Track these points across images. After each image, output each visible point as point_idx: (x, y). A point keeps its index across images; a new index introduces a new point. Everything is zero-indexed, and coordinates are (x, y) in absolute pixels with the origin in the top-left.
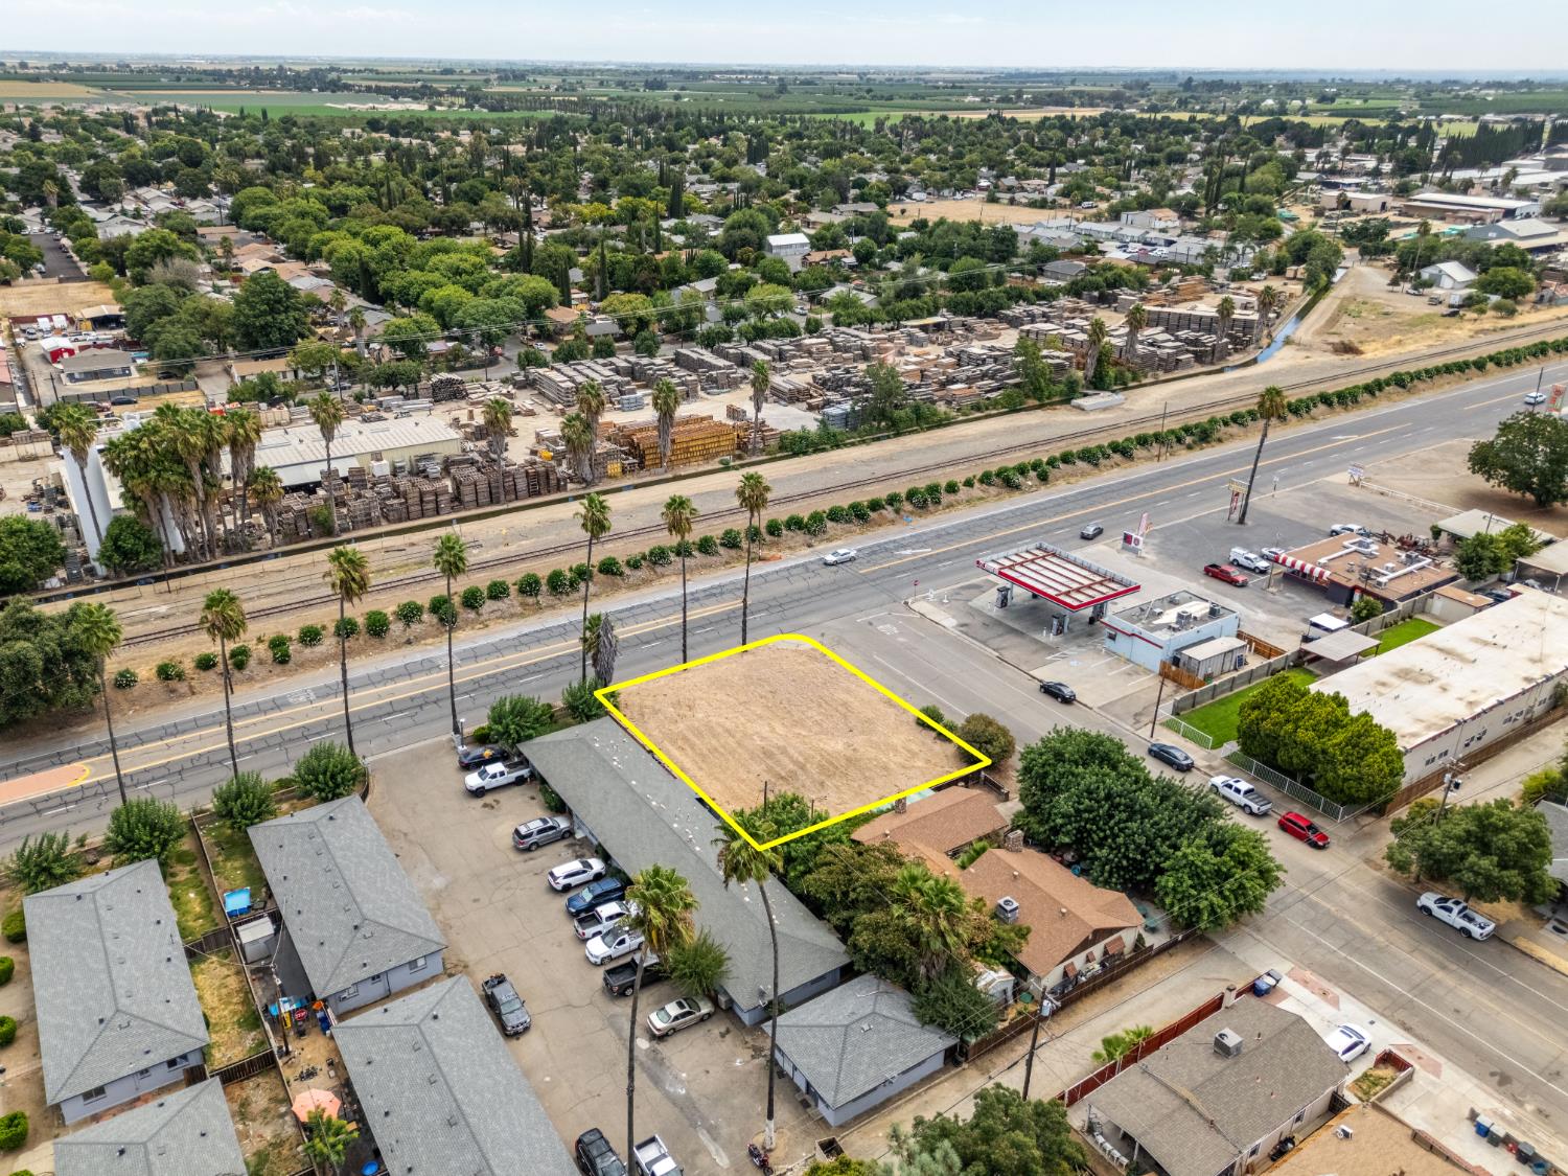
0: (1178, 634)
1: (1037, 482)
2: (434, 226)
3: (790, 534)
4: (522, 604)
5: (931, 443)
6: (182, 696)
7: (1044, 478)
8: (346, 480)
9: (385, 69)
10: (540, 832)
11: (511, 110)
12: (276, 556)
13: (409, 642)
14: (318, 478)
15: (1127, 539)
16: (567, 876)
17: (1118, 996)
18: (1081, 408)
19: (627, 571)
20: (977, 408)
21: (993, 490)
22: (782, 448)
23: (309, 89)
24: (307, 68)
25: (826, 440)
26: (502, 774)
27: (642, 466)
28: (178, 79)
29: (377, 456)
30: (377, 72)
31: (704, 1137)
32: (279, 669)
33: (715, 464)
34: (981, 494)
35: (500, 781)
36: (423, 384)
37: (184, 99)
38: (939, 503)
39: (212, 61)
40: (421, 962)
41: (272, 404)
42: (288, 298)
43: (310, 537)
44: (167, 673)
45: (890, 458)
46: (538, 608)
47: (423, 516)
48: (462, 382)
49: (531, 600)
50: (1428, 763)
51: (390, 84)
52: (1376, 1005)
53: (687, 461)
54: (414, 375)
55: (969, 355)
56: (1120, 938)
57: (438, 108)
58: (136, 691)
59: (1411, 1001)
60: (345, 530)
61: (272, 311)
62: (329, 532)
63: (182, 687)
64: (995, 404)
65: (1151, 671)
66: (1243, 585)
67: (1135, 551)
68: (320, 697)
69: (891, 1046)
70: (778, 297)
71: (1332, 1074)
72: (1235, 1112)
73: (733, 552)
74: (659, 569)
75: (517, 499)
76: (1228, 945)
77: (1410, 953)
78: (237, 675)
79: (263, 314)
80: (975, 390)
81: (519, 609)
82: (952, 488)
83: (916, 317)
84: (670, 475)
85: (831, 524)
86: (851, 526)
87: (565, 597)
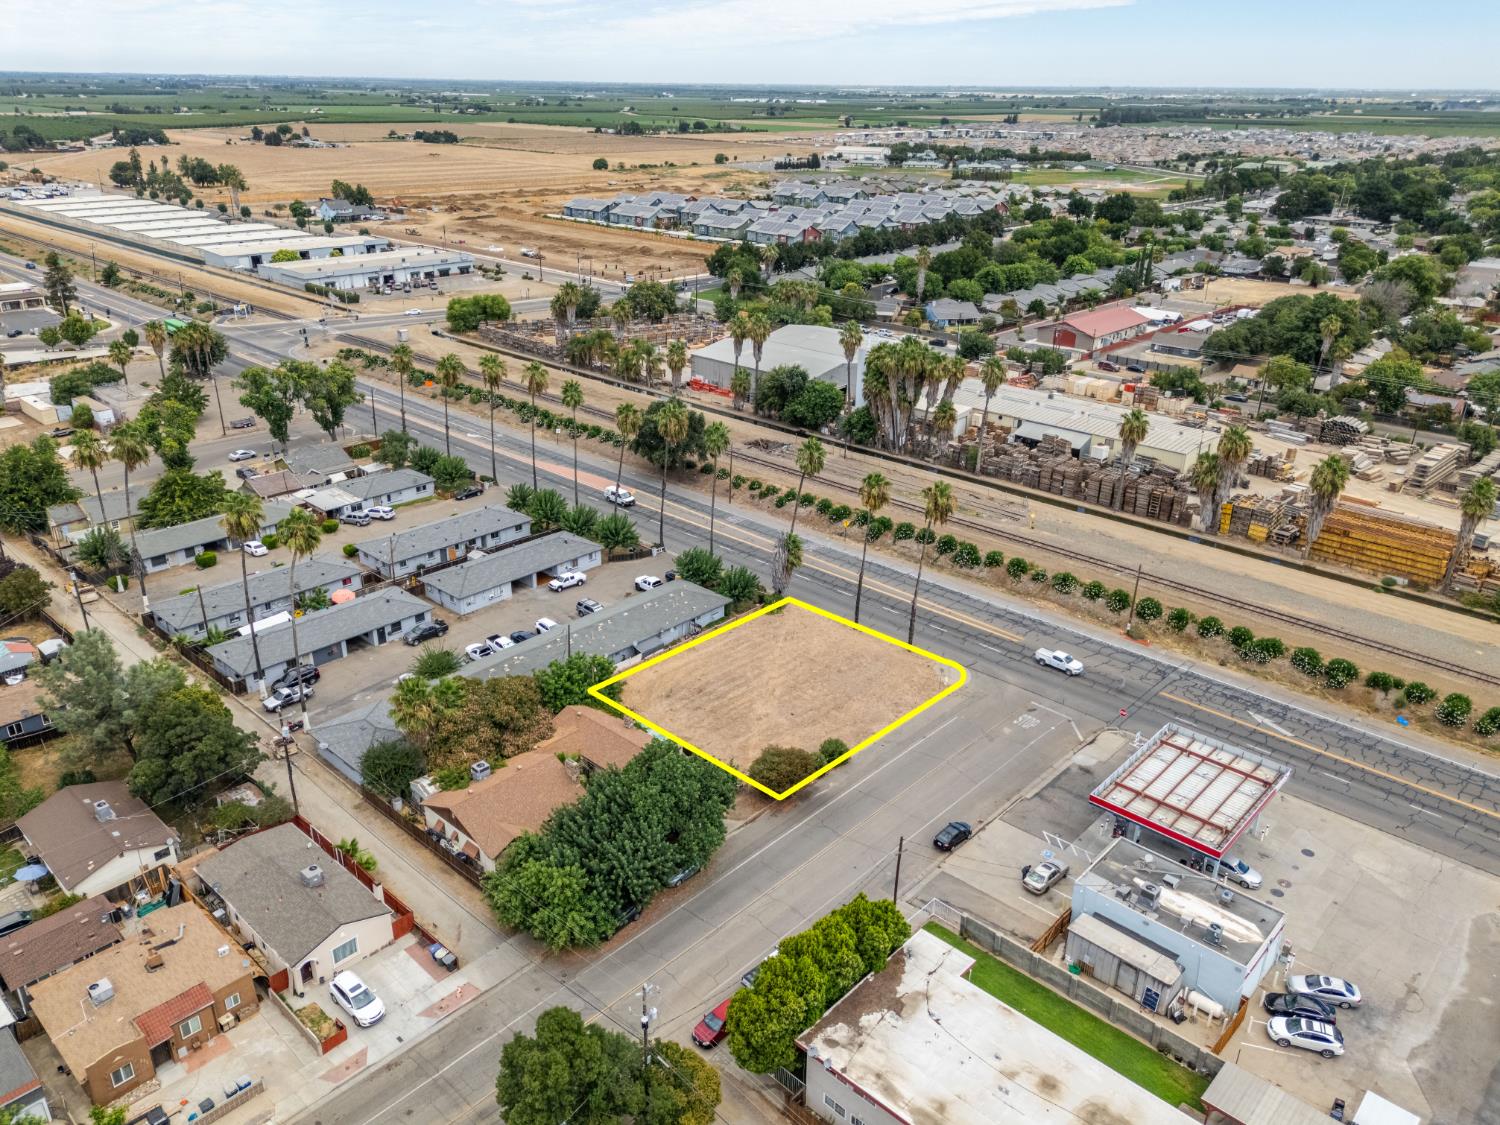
27: (1292, 542)
29: (1106, 442)
33: (1375, 579)
36: (1317, 420)
38: (1483, 734)
41: (1177, 395)
43: (964, 468)
47: (1049, 490)
48: (1355, 431)
49: (930, 554)
54: (1311, 409)
58: (719, 482)
62: (973, 470)
75: (1134, 513)
85: (1286, 663)
86: (1305, 679)
87: (957, 568)
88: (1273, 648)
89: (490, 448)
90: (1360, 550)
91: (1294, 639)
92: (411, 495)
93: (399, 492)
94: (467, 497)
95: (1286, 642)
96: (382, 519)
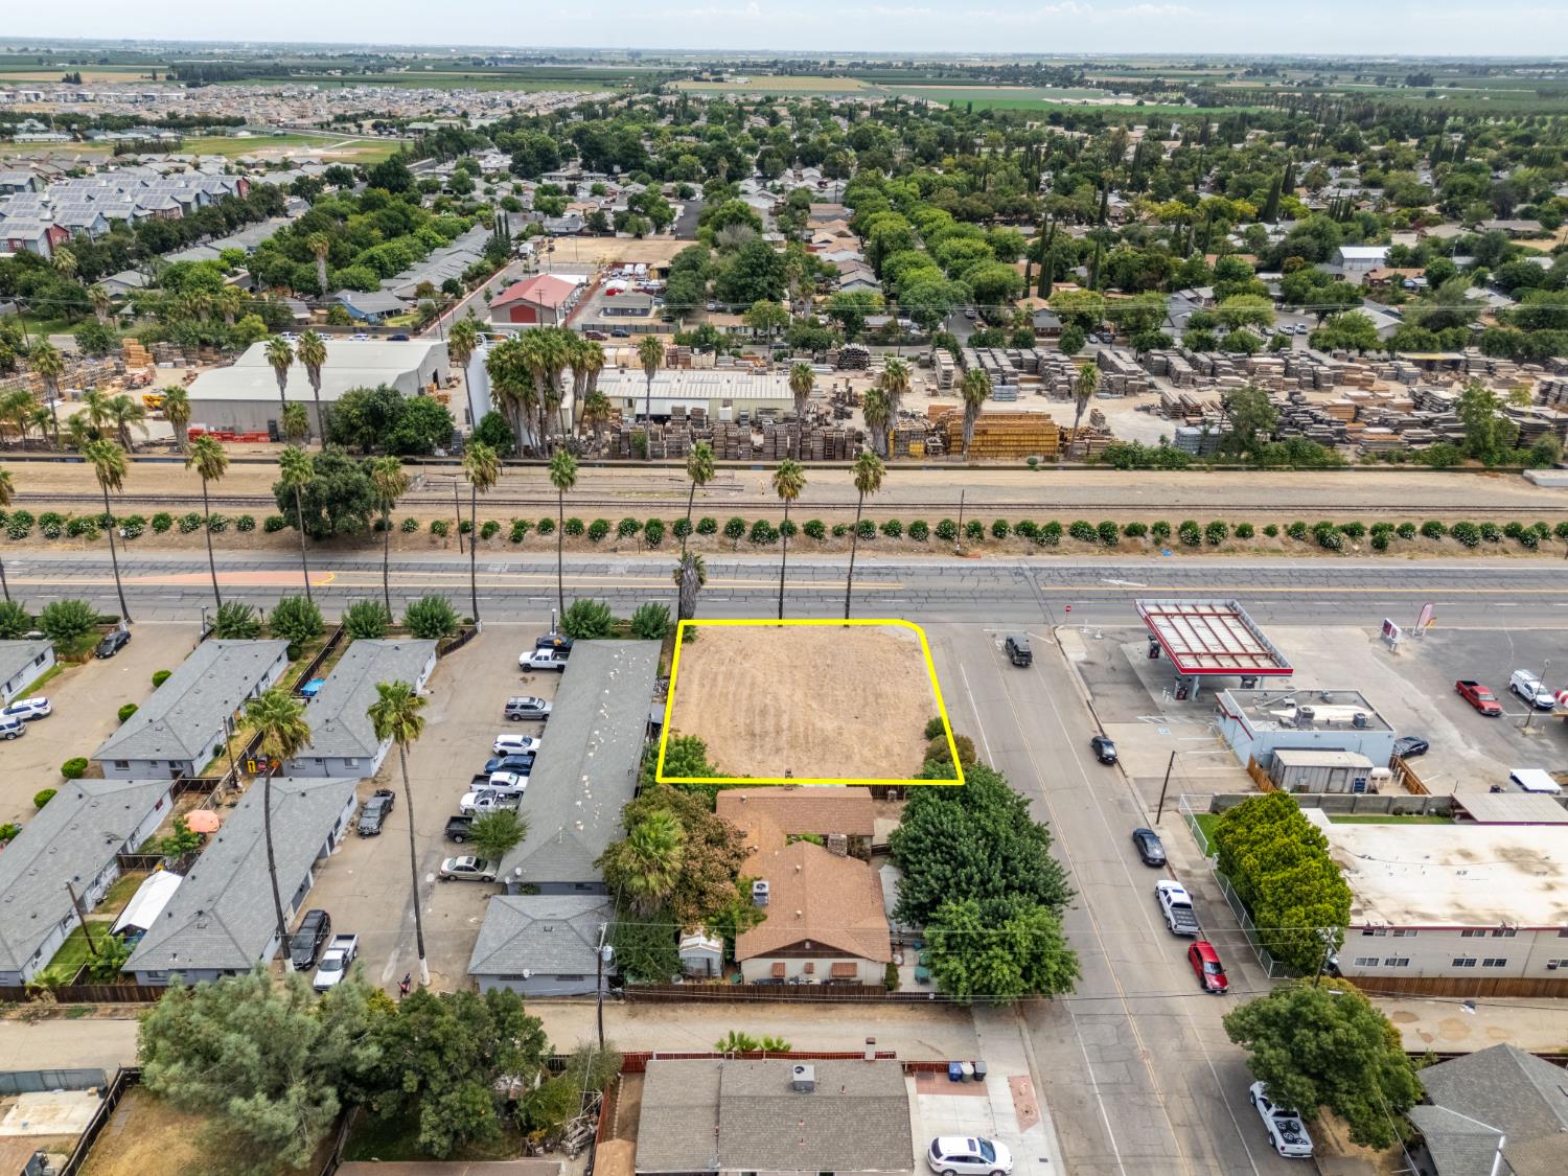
0: (1287, 730)
1: (1368, 547)
2: (1001, 214)
3: (1017, 538)
4: (722, 543)
5: (1287, 483)
6: (438, 548)
7: (1380, 546)
8: (688, 418)
9: (1135, 65)
10: (523, 707)
11: (1222, 106)
12: (600, 465)
13: (615, 550)
14: (669, 412)
15: (1387, 627)
16: (504, 744)
17: (821, 1014)
18: (1532, 481)
19: (828, 536)
20: (1387, 457)
21: (1298, 545)
22: (1104, 458)
23: (1044, 84)
24: (1063, 65)
25: (1167, 459)
26: (547, 658)
27: (947, 450)
28: (941, 75)
29: (727, 403)
30: (1128, 68)
31: (394, 956)
32: (511, 545)
33: (1023, 462)
34: (1280, 546)
35: (543, 664)
36: (833, 350)
37: (911, 93)
38: (1216, 543)
39: (984, 57)
40: (355, 763)
41: (704, 350)
42: (769, 263)
43: (630, 456)
44: (439, 529)
45: (1211, 490)
46: (734, 549)
47: (726, 457)
48: (866, 354)
49: (730, 541)
50: (1458, 962)
51: (1136, 80)
52: (1071, 1147)
53: (996, 455)
55: (1433, 398)
56: (855, 964)
57: (1147, 103)
58: (411, 536)
59: (1116, 1165)
60: (655, 456)
61: (754, 273)
62: (643, 456)
63: (441, 541)
64: (1416, 456)
65: (1241, 764)
66: (1493, 714)
67: (1389, 643)
68: (509, 571)
69: (555, 951)
70: (1251, 309)
71: (887, 1159)
72: (748, 1135)
73: (942, 543)
74: (859, 542)
75: (811, 459)
76: (980, 1026)
77: (1176, 1126)
78: (481, 543)
79: (747, 275)
80: (1400, 438)
81: (716, 547)
82: (1244, 532)
83: (1421, 348)
84: (966, 464)
85: (1068, 538)
86: (1091, 546)
87: (760, 546)
88: (1054, 529)
89: (112, 582)
90: (997, 443)
91: (1066, 519)
92: (33, 674)
93: (19, 675)
94: (118, 648)
95: (1062, 522)
96: (37, 717)
